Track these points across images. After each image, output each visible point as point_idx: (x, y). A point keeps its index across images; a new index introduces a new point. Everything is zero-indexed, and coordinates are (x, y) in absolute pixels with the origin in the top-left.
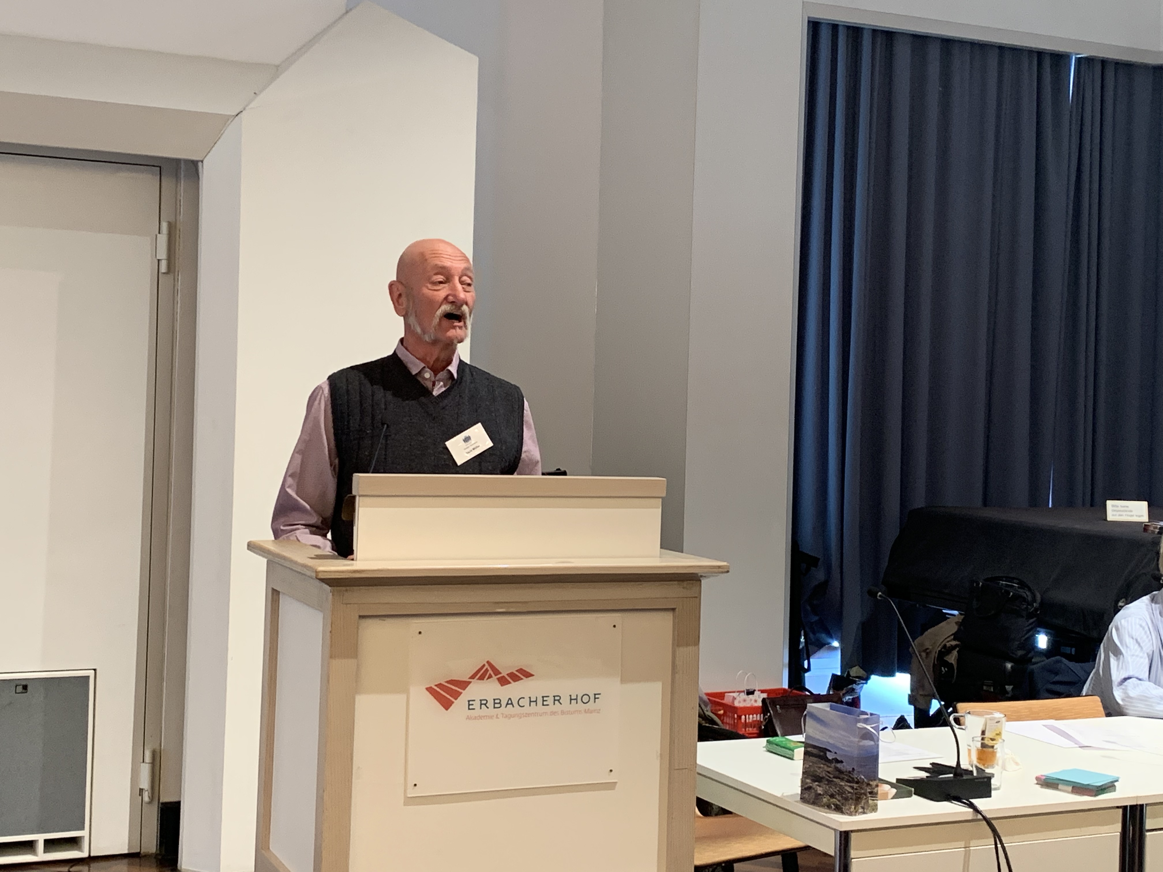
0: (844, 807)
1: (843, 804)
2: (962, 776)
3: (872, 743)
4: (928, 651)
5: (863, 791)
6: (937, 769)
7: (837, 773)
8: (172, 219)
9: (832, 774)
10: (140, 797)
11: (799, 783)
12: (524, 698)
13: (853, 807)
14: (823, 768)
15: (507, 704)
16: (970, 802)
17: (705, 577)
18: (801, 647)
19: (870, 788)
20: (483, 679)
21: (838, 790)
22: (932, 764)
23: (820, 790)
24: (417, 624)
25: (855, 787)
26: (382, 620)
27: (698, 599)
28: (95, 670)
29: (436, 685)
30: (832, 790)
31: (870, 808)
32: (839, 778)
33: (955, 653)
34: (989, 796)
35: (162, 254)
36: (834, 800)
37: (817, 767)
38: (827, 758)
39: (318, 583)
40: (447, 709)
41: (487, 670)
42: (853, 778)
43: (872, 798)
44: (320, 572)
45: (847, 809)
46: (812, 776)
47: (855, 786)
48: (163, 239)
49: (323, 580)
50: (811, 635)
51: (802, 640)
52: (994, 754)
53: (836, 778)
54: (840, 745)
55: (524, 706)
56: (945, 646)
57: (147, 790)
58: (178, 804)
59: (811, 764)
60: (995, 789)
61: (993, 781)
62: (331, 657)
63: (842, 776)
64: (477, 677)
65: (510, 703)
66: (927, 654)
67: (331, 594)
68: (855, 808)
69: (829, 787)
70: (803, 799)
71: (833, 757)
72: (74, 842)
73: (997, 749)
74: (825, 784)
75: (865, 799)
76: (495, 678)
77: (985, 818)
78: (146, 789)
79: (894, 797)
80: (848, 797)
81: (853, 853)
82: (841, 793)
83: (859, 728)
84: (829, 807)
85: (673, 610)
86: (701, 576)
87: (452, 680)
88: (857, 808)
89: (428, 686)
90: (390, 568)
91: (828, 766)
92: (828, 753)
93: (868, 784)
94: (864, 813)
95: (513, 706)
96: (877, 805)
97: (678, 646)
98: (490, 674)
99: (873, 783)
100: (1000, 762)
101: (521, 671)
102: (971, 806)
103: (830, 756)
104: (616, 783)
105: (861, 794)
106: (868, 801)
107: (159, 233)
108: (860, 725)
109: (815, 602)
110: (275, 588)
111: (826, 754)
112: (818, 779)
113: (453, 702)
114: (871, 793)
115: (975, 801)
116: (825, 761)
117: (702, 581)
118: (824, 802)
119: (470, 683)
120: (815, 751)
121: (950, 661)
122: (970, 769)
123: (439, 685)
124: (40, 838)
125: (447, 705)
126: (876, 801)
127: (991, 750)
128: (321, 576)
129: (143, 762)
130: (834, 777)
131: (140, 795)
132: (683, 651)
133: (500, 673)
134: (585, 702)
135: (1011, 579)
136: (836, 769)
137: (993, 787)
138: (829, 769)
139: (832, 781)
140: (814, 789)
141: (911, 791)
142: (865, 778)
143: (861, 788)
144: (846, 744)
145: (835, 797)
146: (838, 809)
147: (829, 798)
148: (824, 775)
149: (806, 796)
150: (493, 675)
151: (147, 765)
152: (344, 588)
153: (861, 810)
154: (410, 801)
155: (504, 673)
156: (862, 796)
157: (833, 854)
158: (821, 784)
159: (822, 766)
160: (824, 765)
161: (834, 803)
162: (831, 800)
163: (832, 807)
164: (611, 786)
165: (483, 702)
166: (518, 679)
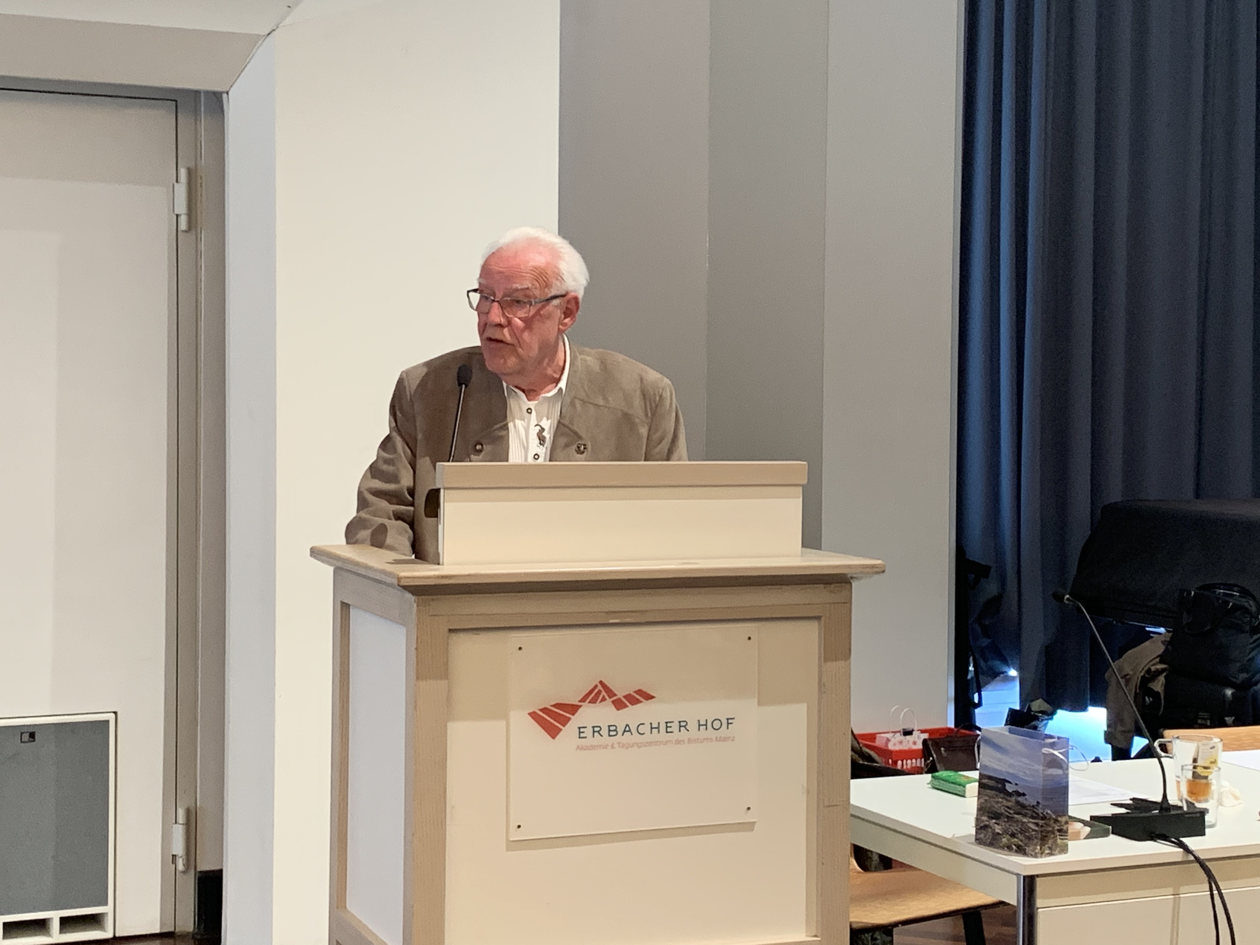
0: (1027, 848)
1: (1026, 845)
2: (1170, 812)
3: (1059, 772)
4: (1128, 677)
5: (1050, 829)
6: (1139, 805)
7: (1019, 807)
8: (192, 165)
9: (1013, 810)
10: (174, 866)
11: (973, 823)
12: (644, 724)
13: (1039, 847)
14: (1002, 802)
15: (625, 731)
16: (1181, 841)
17: (856, 578)
18: (969, 677)
19: (1059, 824)
20: (595, 703)
21: (1021, 829)
22: (1133, 799)
23: (999, 829)
24: (517, 637)
25: (1040, 824)
26: (476, 634)
27: (848, 605)
28: (115, 713)
29: (541, 710)
30: (1013, 829)
31: (1058, 849)
32: (1021, 814)
33: (1162, 679)
34: (1203, 834)
35: (181, 207)
36: (1016, 840)
37: (994, 801)
38: (1008, 791)
39: (399, 593)
40: (553, 737)
42: (1038, 814)
43: (1061, 837)
44: (401, 578)
45: (1033, 851)
46: (988, 813)
47: (1041, 822)
48: (181, 190)
49: (405, 588)
50: (982, 663)
51: (971, 668)
52: (1208, 785)
53: (1018, 814)
54: (1021, 775)
55: (643, 734)
56: (1149, 671)
57: (181, 857)
58: (221, 871)
59: (987, 798)
60: (1212, 826)
61: (1207, 818)
62: (418, 678)
63: (1024, 811)
64: (588, 700)
65: (627, 729)
66: (1127, 682)
67: (415, 605)
68: (1041, 849)
69: (1010, 825)
70: (979, 841)
71: (1014, 790)
72: (94, 921)
73: (1211, 780)
74: (1004, 821)
75: (1054, 838)
76: (609, 701)
77: (1197, 859)
78: (180, 855)
79: (1087, 837)
80: (1032, 835)
81: (1039, 902)
82: (1024, 830)
83: (1044, 754)
84: (1009, 848)
85: (818, 618)
86: (852, 578)
87: (557, 704)
88: (1043, 848)
89: (531, 711)
90: (483, 572)
91: (1007, 800)
92: (1007, 785)
93: (1056, 821)
94: (1051, 854)
95: (632, 734)
96: (1067, 845)
97: (826, 660)
98: (604, 696)
99: (1063, 819)
100: (1216, 796)
101: (640, 692)
102: (1182, 845)
103: (1010, 788)
104: (755, 822)
105: (1049, 832)
106: (1056, 840)
107: (177, 181)
108: (1045, 750)
109: (987, 622)
110: (345, 601)
111: (1005, 786)
112: (996, 816)
113: (560, 730)
114: (1060, 831)
115: (1186, 840)
116: (1004, 794)
117: (853, 584)
118: (1003, 843)
119: (580, 706)
120: (992, 783)
121: (1156, 690)
122: (1180, 804)
123: (544, 710)
124: (54, 916)
125: (553, 732)
126: (1066, 841)
127: (1204, 781)
128: (403, 583)
129: (176, 823)
130: (1015, 813)
131: (173, 863)
132: (832, 666)
133: (615, 695)
134: (717, 728)
135: (1230, 587)
136: (1018, 803)
137: (1206, 824)
138: (1009, 804)
139: (1012, 817)
140: (991, 828)
141: (1109, 829)
142: (1053, 813)
143: (1047, 825)
144: (1028, 772)
145: (1016, 836)
146: (1021, 850)
147: (1010, 837)
148: (1003, 811)
149: (982, 836)
150: (607, 697)
151: (181, 826)
152: (430, 597)
153: (1047, 852)
154: (514, 845)
155: (620, 695)
156: (1048, 835)
157: (1015, 904)
158: (1000, 822)
159: (1001, 800)
160: (1002, 798)
161: (1016, 843)
162: (1013, 840)
163: (1012, 849)
164: (749, 826)
165: (596, 729)
166: (636, 702)
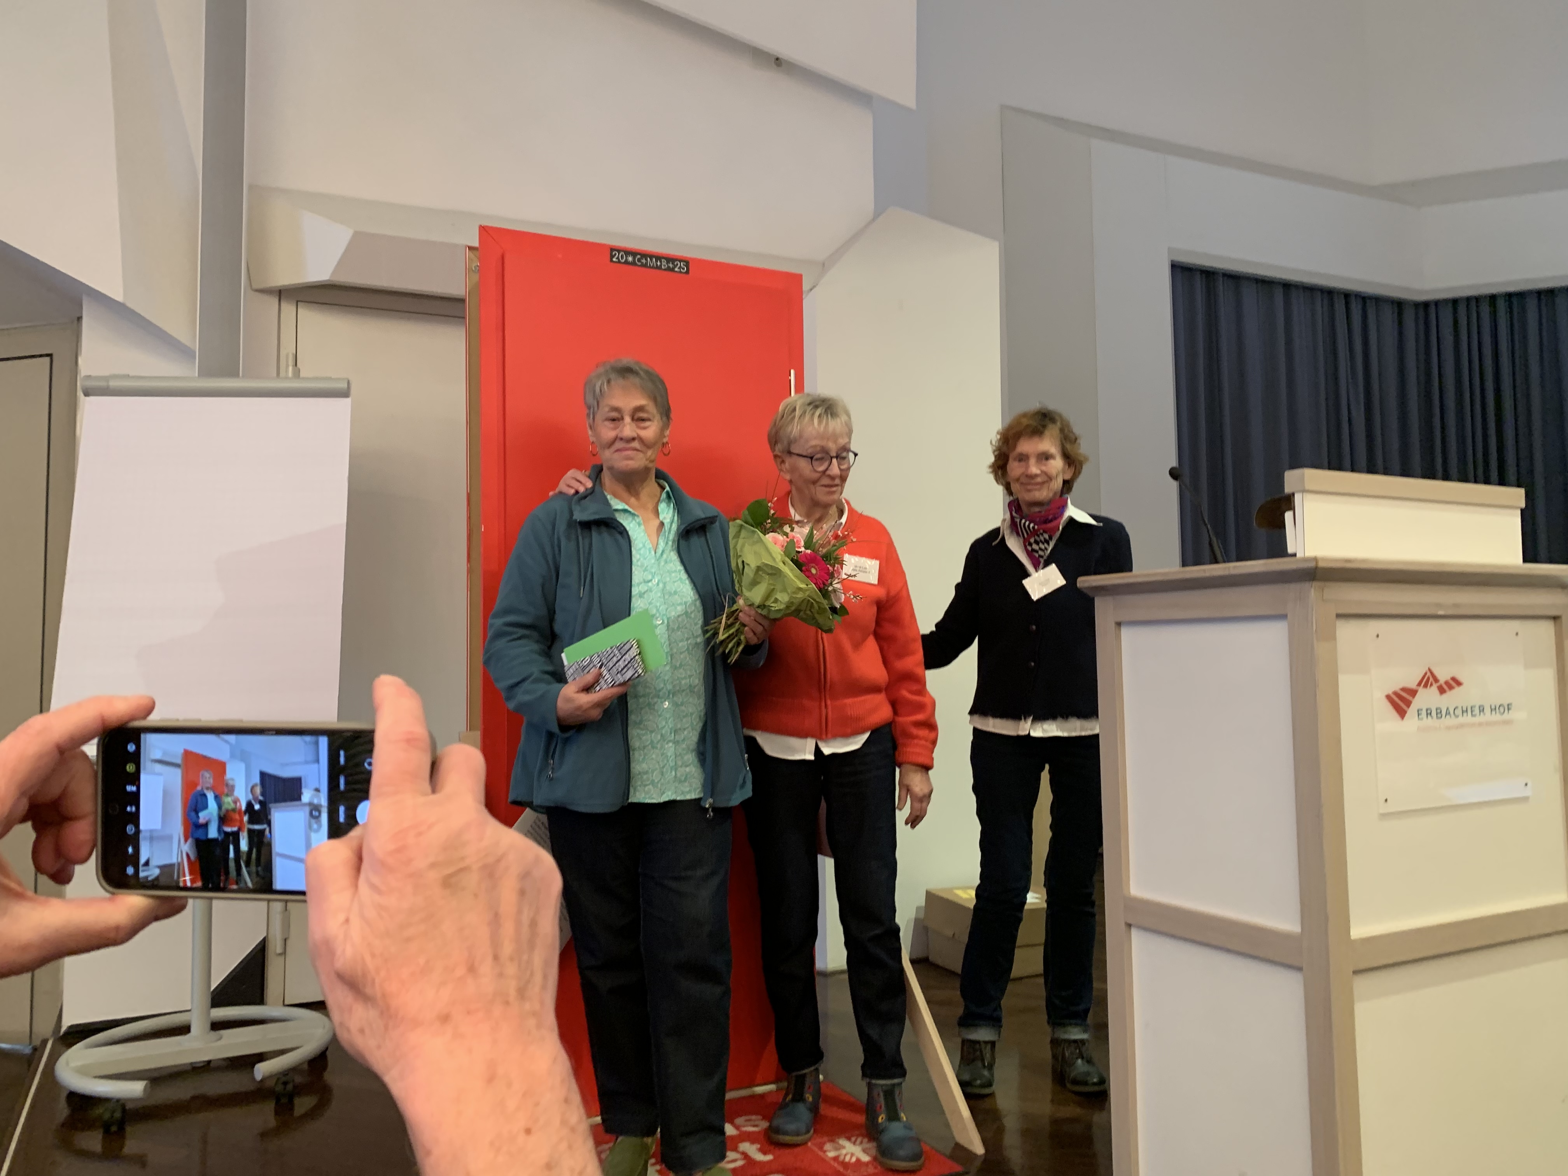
12: (1457, 708)
20: (1426, 688)
24: (1375, 625)
29: (1392, 693)
40: (1403, 718)
55: (1458, 716)
64: (1422, 685)
65: (1448, 713)
76: (1435, 686)
85: (1558, 617)
87: (1404, 688)
95: (1451, 717)
98: (1432, 682)
101: (1454, 679)
113: (1406, 711)
119: (1417, 691)
123: (1395, 693)
125: (1402, 713)
128: (1321, 564)
133: (1439, 682)
134: (1502, 712)
150: (1434, 682)
152: (1323, 583)
154: (1384, 817)
155: (1442, 680)
165: (1429, 711)
166: (1451, 688)
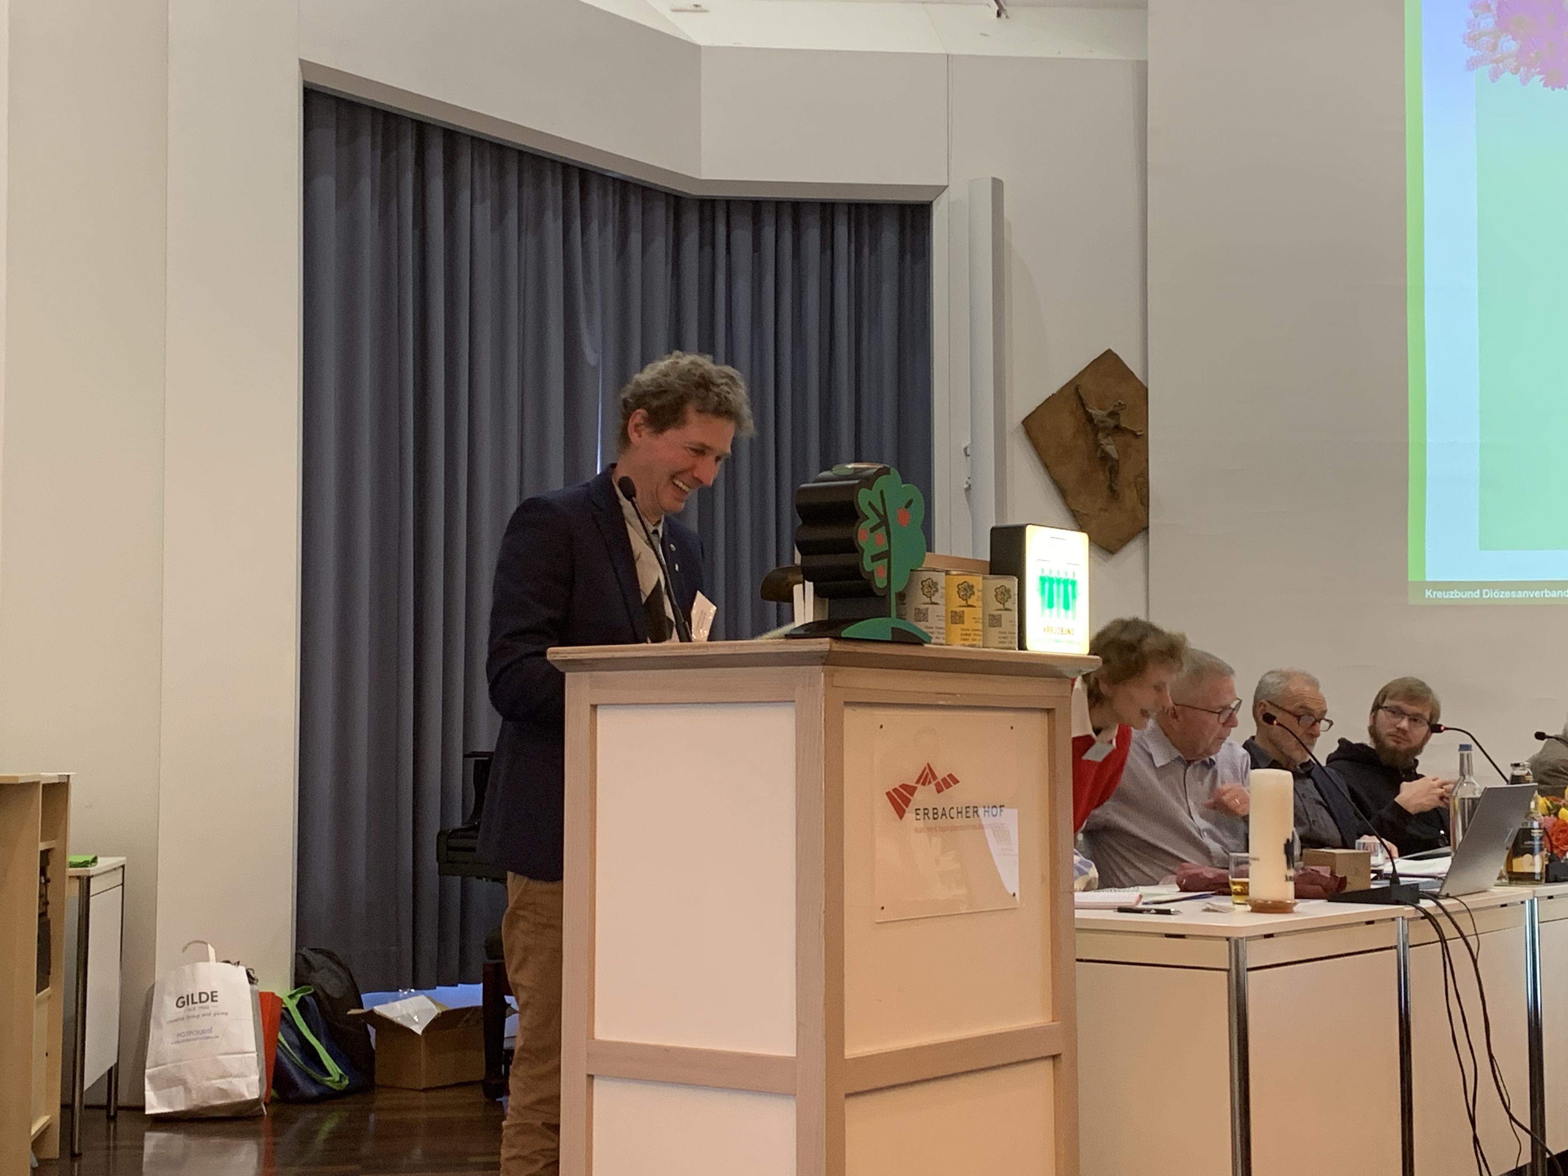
12: (953, 808)
15: (943, 815)
20: (925, 785)
24: (879, 716)
29: (893, 790)
40: (901, 818)
41: (927, 775)
55: (952, 818)
64: (921, 783)
65: (944, 813)
67: (823, 675)
76: (933, 784)
85: (1052, 710)
87: (903, 785)
95: (946, 818)
98: (930, 779)
101: (950, 776)
113: (905, 811)
119: (915, 788)
123: (895, 790)
125: (901, 813)
128: (834, 647)
133: (936, 778)
134: (995, 815)
150: (932, 779)
152: (834, 668)
155: (940, 777)
165: (926, 811)
166: (948, 786)
